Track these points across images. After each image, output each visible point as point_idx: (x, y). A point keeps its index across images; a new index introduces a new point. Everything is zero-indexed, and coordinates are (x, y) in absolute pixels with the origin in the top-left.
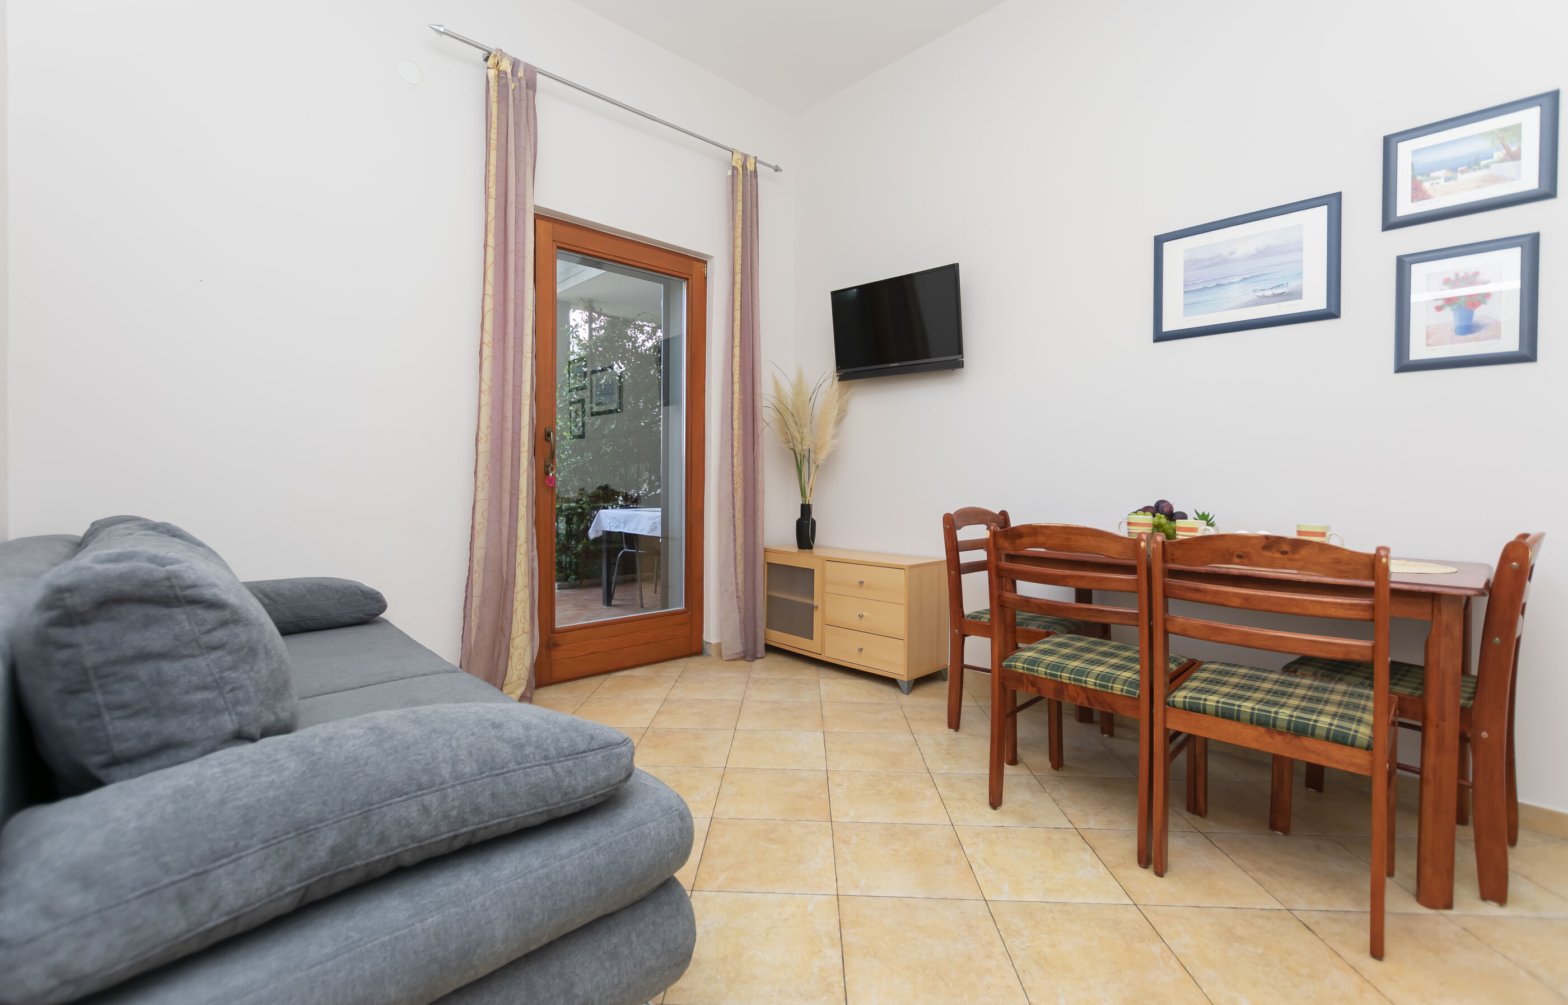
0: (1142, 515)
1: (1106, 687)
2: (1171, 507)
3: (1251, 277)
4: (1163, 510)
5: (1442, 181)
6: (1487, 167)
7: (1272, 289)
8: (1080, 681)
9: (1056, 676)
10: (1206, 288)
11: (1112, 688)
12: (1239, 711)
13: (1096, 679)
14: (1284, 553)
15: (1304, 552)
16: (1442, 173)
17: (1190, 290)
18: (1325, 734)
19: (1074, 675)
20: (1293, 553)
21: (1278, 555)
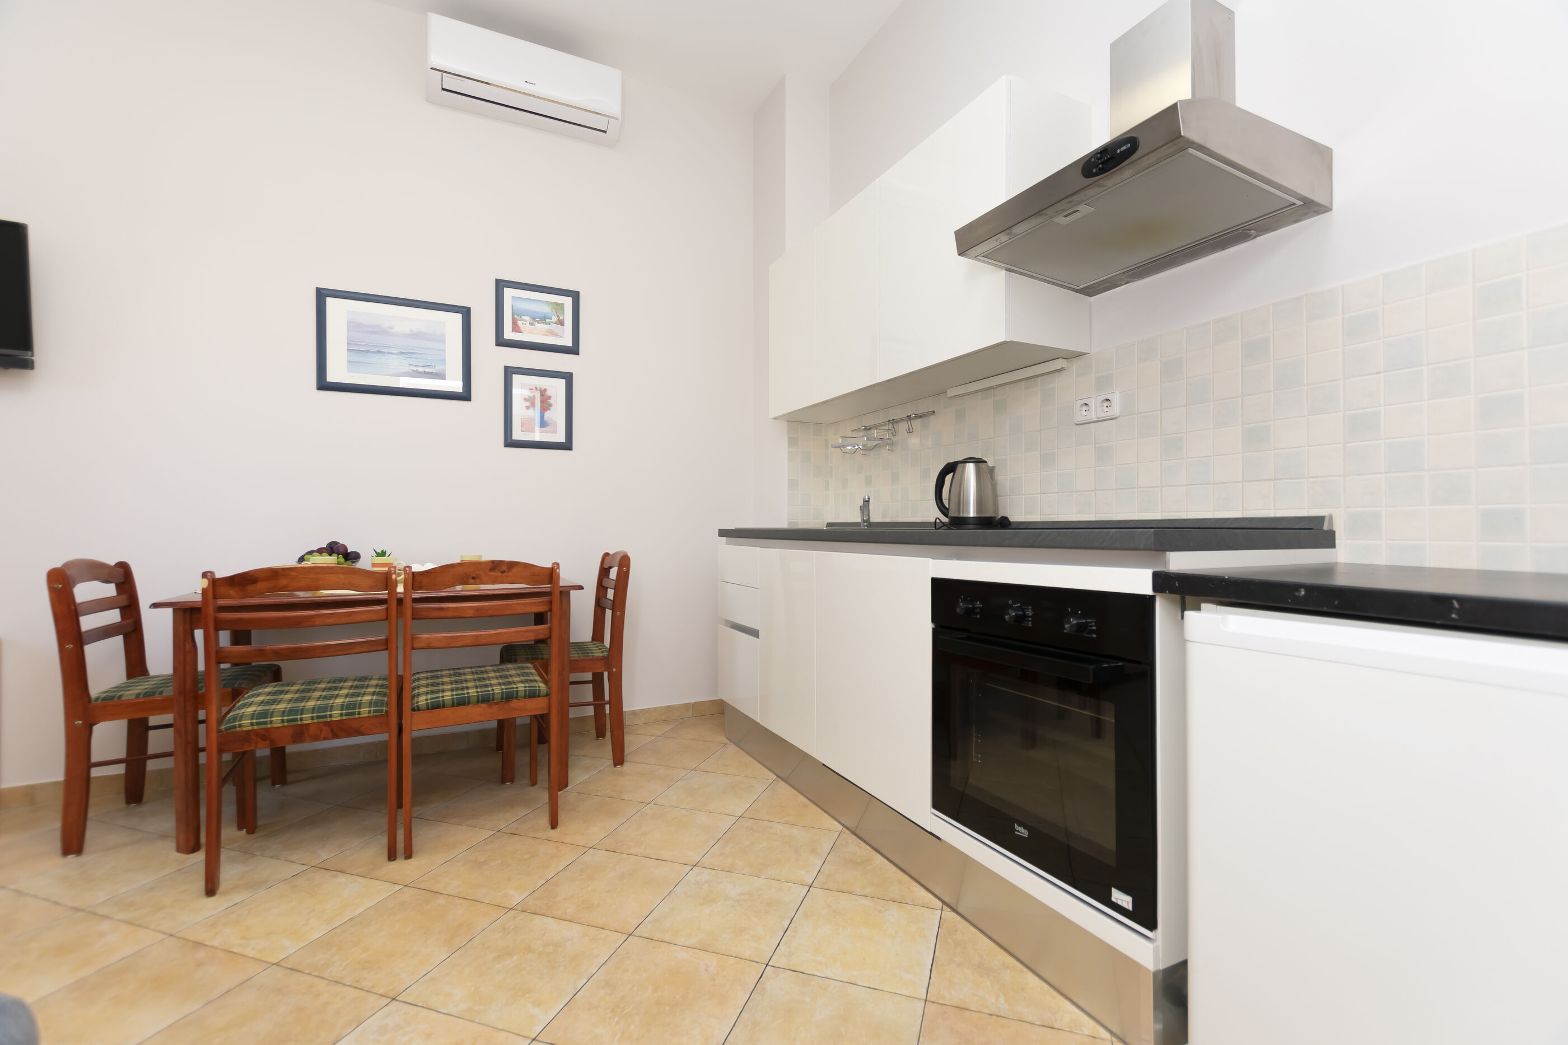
0: (318, 556)
1: (354, 714)
2: (346, 548)
3: (407, 353)
4: (339, 551)
5: (528, 323)
6: (549, 324)
7: (423, 366)
8: (325, 717)
9: (296, 720)
10: (368, 351)
11: (359, 713)
12: (469, 697)
13: (342, 710)
14: (503, 572)
15: (515, 570)
16: (527, 318)
17: (353, 349)
18: (524, 694)
19: (317, 713)
20: (509, 572)
21: (500, 574)
